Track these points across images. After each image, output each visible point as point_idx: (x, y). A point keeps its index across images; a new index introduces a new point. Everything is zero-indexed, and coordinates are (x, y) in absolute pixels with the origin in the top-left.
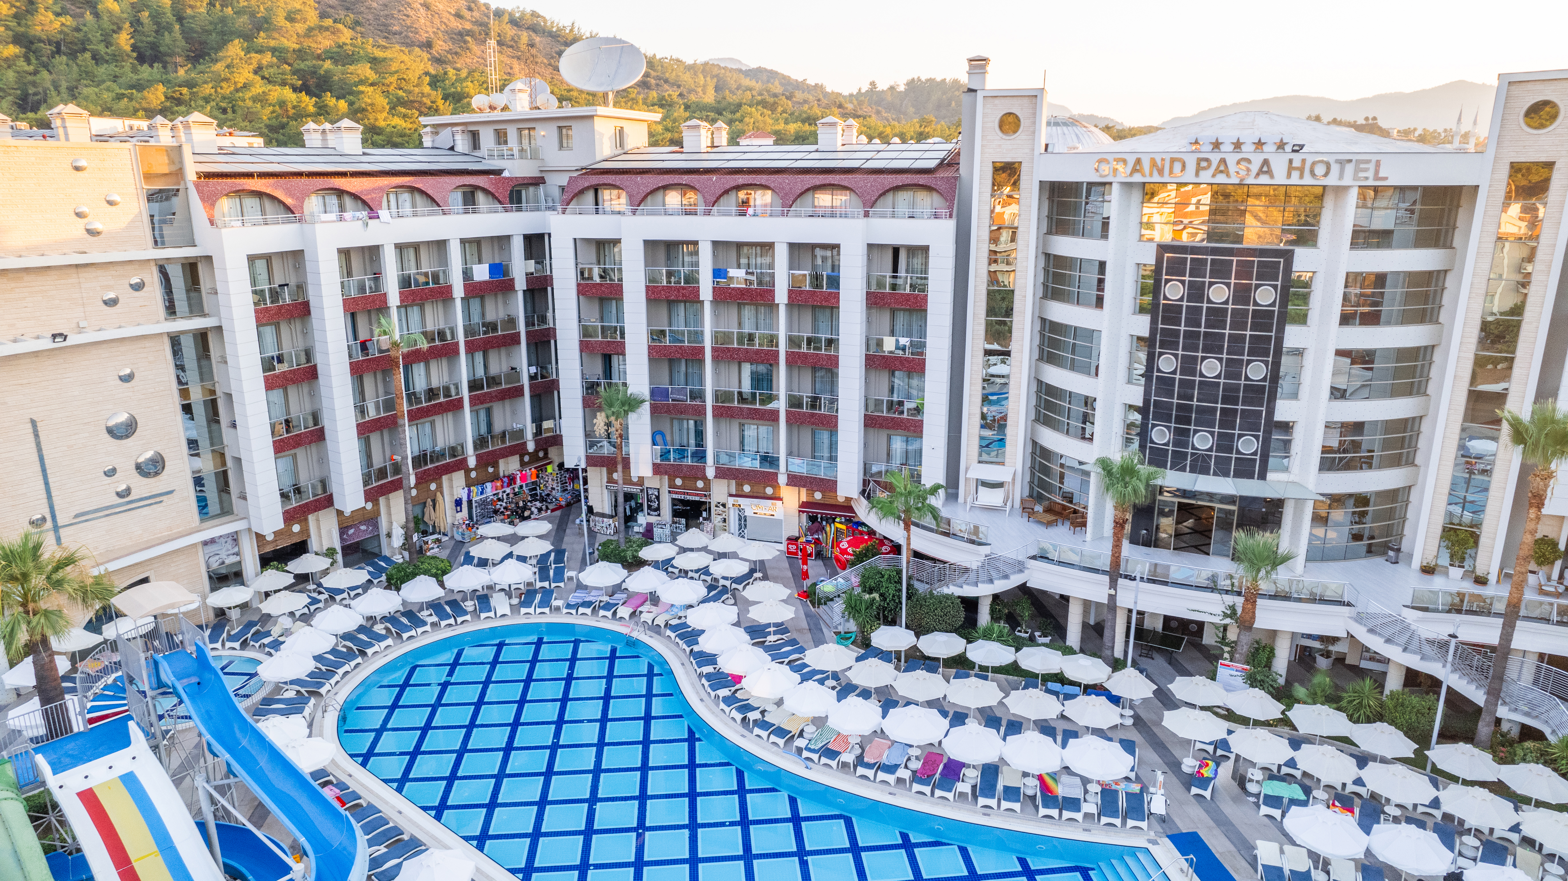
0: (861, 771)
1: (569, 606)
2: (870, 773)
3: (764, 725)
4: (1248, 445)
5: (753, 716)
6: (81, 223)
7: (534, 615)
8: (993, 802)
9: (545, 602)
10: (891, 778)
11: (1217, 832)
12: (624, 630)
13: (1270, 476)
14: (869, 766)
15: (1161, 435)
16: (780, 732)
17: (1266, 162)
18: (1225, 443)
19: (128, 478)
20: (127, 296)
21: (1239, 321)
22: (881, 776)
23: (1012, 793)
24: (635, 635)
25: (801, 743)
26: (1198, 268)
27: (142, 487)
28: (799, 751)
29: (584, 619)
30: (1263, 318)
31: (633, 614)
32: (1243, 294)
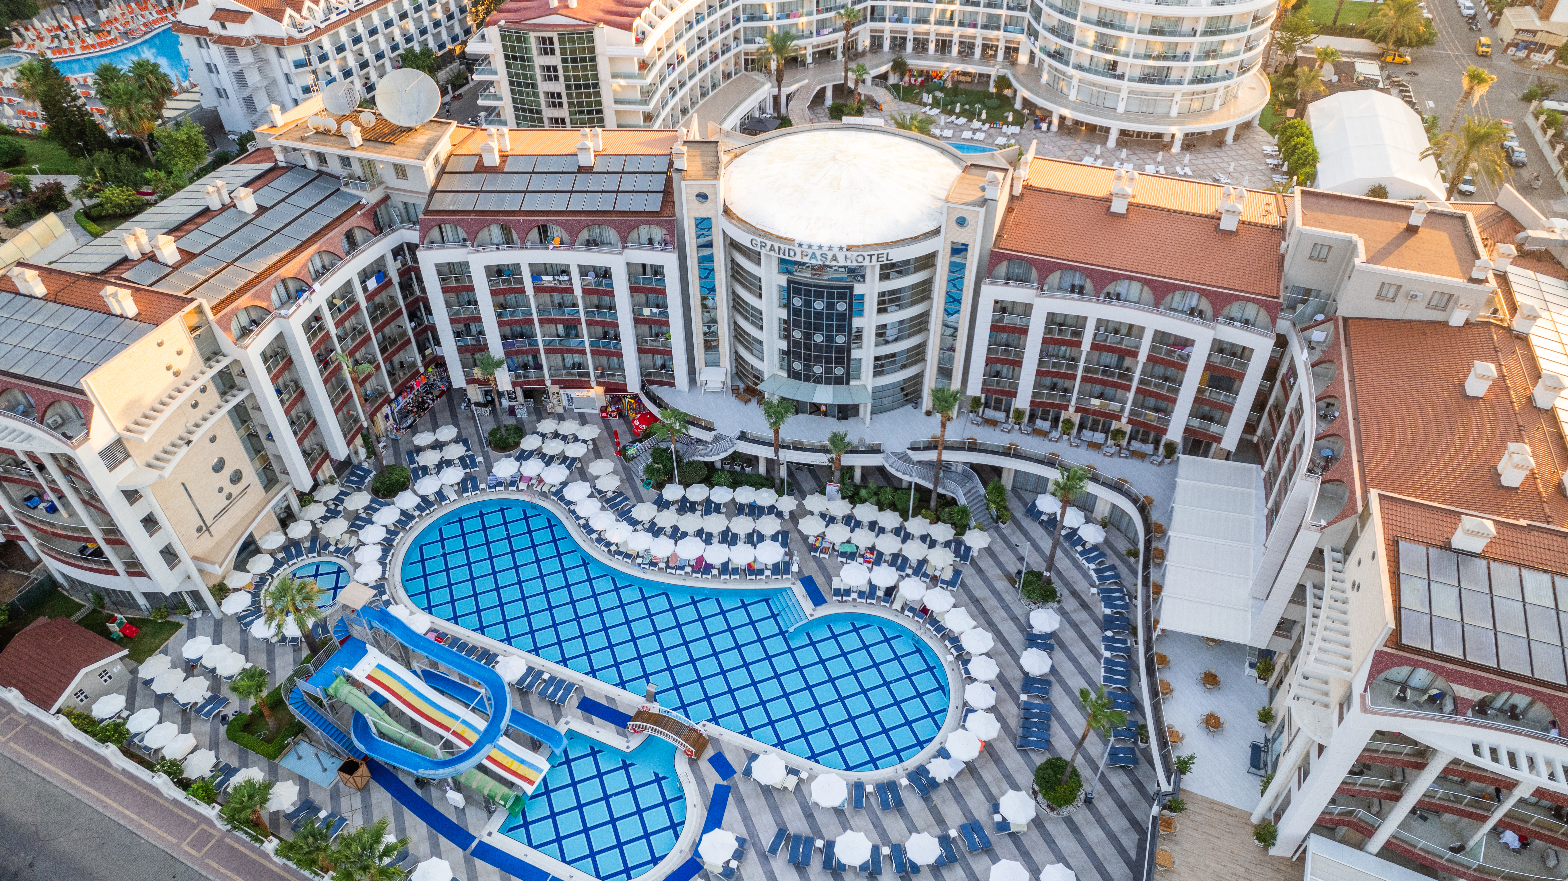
0: (669, 571)
1: (490, 487)
2: (673, 571)
3: (619, 553)
4: (839, 371)
5: (613, 548)
6: (171, 372)
7: (472, 498)
8: (728, 577)
9: (475, 488)
10: (683, 572)
11: (820, 574)
12: (526, 498)
13: (852, 383)
14: (672, 568)
15: (797, 366)
16: (628, 556)
17: (834, 255)
18: (828, 371)
19: (229, 488)
20: (200, 398)
21: (830, 317)
22: (678, 572)
23: (735, 571)
24: (534, 501)
25: (639, 560)
26: (808, 293)
27: (235, 490)
28: (639, 565)
29: (501, 494)
30: (841, 316)
31: (528, 486)
32: (830, 306)
